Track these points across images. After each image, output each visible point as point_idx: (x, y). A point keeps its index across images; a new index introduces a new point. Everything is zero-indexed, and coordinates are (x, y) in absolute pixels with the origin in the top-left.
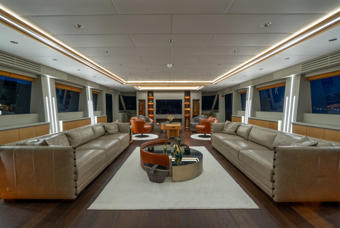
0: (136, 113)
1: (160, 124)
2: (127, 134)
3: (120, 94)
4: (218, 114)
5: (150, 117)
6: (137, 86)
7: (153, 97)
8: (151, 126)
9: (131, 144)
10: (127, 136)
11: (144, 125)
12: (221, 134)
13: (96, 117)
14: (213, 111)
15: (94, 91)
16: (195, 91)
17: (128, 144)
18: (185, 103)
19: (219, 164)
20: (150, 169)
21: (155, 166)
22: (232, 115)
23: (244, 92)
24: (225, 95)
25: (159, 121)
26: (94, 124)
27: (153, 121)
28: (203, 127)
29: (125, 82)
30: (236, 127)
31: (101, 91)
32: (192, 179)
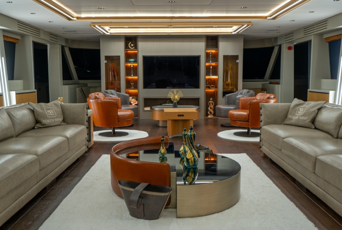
0: (100, 86)
1: (152, 110)
2: (82, 128)
3: (64, 44)
4: (278, 88)
5: (131, 95)
6: (100, 24)
7: (136, 51)
8: (133, 112)
9: (90, 149)
10: (81, 132)
11: (118, 110)
12: (282, 126)
13: (13, 94)
14: (268, 82)
15: (7, 37)
16: (227, 37)
17: (84, 149)
18: (207, 64)
19: (274, 185)
20: (132, 192)
21: (141, 185)
22: (309, 90)
23: (336, 38)
24: (295, 45)
25: (150, 102)
26: (9, 105)
27: (137, 103)
28: (244, 113)
29: (75, 15)
30: (314, 111)
31: (23, 36)
32: (218, 212)
